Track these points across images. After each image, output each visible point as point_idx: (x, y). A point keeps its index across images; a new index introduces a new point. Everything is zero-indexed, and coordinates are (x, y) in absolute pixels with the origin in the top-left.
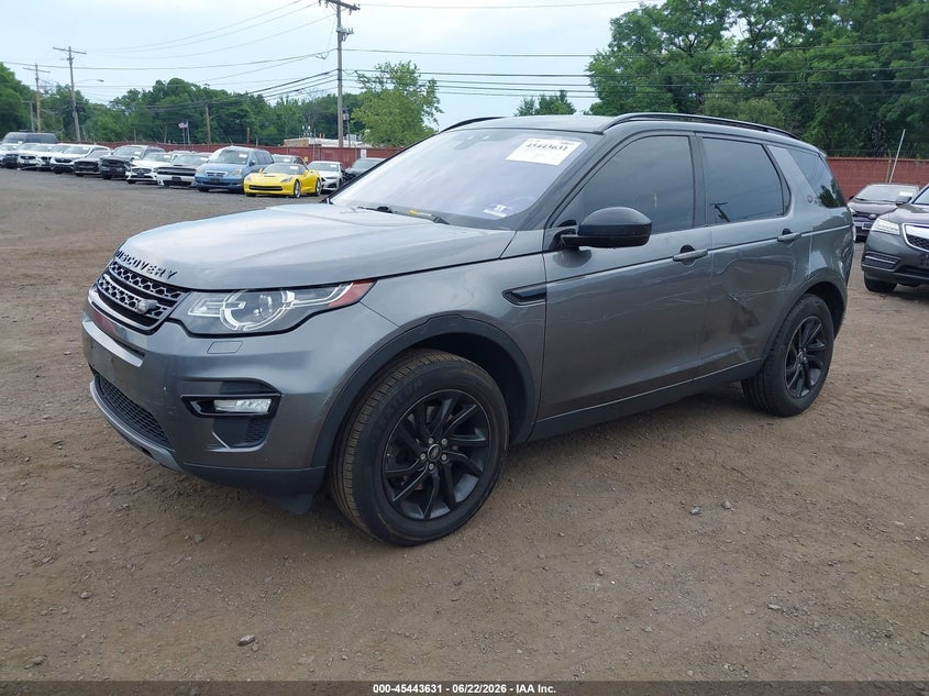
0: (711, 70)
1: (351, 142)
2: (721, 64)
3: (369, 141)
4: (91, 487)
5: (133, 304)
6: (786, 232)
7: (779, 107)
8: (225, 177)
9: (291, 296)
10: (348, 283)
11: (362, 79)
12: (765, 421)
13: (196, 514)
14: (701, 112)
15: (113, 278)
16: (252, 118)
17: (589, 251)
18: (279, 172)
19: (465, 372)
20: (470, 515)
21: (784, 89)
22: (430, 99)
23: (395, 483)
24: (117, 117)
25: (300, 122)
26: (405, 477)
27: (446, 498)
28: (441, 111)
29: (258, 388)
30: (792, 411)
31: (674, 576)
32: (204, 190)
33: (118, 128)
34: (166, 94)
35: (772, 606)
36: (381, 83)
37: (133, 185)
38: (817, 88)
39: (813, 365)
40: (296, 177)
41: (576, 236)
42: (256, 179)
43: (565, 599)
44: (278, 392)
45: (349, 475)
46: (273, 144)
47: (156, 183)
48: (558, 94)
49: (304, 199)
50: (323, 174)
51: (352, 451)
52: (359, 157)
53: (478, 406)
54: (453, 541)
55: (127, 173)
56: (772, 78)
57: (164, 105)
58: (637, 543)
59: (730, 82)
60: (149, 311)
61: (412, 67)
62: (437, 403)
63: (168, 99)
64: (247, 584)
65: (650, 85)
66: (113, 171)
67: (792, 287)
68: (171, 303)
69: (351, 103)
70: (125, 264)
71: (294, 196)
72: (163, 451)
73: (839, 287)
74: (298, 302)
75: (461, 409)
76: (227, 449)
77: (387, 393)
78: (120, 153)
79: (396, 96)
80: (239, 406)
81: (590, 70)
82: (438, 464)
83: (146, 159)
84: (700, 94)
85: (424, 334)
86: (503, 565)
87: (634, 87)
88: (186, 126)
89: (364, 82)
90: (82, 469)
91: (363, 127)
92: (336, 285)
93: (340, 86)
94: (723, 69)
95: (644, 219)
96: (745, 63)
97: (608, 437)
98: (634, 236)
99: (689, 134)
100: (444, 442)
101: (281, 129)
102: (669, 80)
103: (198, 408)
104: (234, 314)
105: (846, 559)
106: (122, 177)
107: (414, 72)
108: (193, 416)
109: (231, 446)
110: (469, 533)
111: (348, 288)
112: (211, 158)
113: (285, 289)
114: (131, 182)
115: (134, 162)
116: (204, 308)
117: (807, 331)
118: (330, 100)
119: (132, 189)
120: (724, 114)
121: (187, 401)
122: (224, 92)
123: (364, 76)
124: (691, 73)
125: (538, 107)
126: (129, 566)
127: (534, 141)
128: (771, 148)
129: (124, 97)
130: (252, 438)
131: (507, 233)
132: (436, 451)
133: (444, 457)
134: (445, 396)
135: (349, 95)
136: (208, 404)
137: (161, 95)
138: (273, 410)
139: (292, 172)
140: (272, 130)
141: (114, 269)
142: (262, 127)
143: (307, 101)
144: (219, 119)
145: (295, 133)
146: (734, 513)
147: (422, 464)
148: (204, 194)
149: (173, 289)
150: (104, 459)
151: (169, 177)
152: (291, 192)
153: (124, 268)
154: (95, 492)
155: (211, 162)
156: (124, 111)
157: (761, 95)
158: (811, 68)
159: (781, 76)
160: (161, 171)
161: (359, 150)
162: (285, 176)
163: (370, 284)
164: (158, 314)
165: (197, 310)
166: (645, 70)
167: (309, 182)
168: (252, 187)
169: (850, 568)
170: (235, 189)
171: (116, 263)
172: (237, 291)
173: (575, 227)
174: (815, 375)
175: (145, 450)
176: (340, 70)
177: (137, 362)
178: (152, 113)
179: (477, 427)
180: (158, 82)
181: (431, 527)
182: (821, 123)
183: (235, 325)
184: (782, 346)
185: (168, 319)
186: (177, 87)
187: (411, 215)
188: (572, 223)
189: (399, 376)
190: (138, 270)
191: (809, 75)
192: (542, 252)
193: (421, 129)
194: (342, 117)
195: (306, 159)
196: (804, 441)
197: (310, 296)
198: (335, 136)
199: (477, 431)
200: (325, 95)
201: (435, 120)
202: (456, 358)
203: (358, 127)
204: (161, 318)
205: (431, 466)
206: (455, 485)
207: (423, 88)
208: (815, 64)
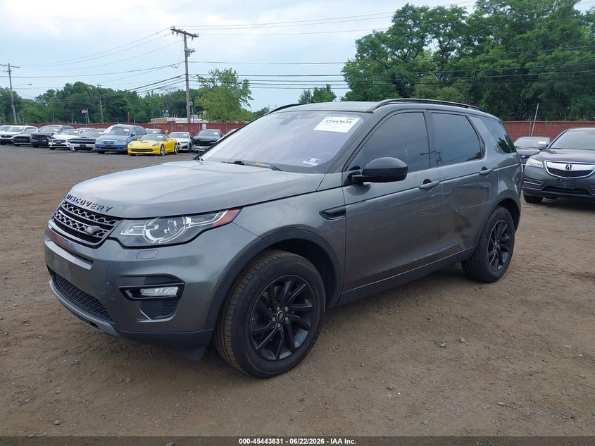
0: (418, 70)
1: (195, 119)
2: (424, 66)
3: (206, 118)
4: (52, 350)
5: (83, 229)
6: (484, 169)
7: (461, 92)
8: (115, 144)
9: (189, 220)
10: (225, 210)
11: (201, 80)
12: (477, 287)
13: (124, 364)
14: (414, 96)
15: (65, 212)
16: (130, 106)
17: (369, 185)
18: (151, 139)
19: (299, 263)
20: (304, 356)
21: (463, 81)
22: (245, 91)
23: (258, 337)
24: (40, 107)
25: (161, 107)
26: (262, 334)
27: (289, 345)
28: (252, 99)
29: (169, 280)
30: (492, 279)
31: (436, 387)
32: (101, 152)
33: (41, 114)
34: (72, 92)
35: (499, 403)
36: (213, 82)
37: (53, 151)
38: (483, 80)
39: (503, 250)
40: (161, 142)
41: (361, 176)
42: (136, 145)
43: (370, 406)
44: (183, 282)
45: (228, 333)
46: (144, 121)
47: (69, 149)
48: (325, 87)
49: (166, 157)
50: (179, 140)
51: (230, 318)
52: (201, 129)
53: (307, 285)
54: (294, 373)
55: (50, 143)
56: (456, 75)
57: (71, 99)
58: (410, 368)
59: (430, 77)
60: (95, 233)
61: (233, 72)
62: (281, 284)
63: (74, 95)
64: (164, 409)
65: (382, 80)
66: (40, 142)
67: (490, 202)
68: (110, 228)
69: (194, 94)
70: (74, 203)
71: (161, 155)
72: (106, 324)
73: (516, 201)
74: (193, 223)
75: (297, 287)
76: (150, 321)
77: (251, 280)
78: (45, 130)
79: (224, 90)
80: (157, 292)
81: (344, 71)
82: (283, 323)
83: (62, 134)
84: (412, 85)
85: (273, 241)
86: (328, 387)
87: (372, 81)
88: (86, 112)
89: (202, 82)
90: (44, 339)
91: (202, 109)
92: (217, 212)
93: (187, 85)
94: (425, 69)
95: (402, 164)
96: (439, 65)
97: (383, 300)
98: (397, 175)
99: (422, 111)
100: (287, 309)
101: (148, 113)
102: (393, 76)
103: (130, 295)
104: (152, 233)
105: (540, 371)
106: (46, 146)
107: (234, 75)
108: (128, 301)
109: (152, 319)
110: (304, 367)
111: (225, 213)
112: (105, 132)
113: (185, 216)
114: (52, 149)
115: (54, 136)
116: (132, 230)
117: (499, 229)
118: (180, 94)
119: (53, 153)
120: (428, 97)
121: (123, 290)
122: (111, 90)
123: (202, 78)
124: (406, 72)
125: (313, 95)
126: (84, 401)
127: (330, 118)
128: (471, 118)
129: (45, 94)
130: (166, 313)
131: (320, 176)
132: (281, 316)
133: (287, 319)
134: (287, 279)
135: (192, 90)
136: (136, 291)
137: (69, 92)
138: (179, 294)
139: (159, 140)
140: (143, 113)
141: (66, 207)
142: (137, 111)
143: (165, 94)
144: (108, 107)
145: (158, 115)
146: (467, 345)
147: (273, 324)
148: (101, 155)
149: (109, 218)
150: (58, 331)
151: (78, 145)
152: (158, 152)
153: (73, 206)
154: (55, 353)
155: (106, 135)
156: (44, 103)
157: (449, 84)
158: (478, 68)
159: (461, 73)
160: (72, 141)
161: (201, 124)
162: (155, 142)
163: (238, 210)
164: (102, 235)
165: (127, 231)
166: (378, 71)
167: (170, 145)
168: (133, 150)
169: (543, 376)
170: (122, 151)
171: (66, 203)
172: (153, 218)
173: (361, 171)
174: (505, 255)
175: (93, 324)
176: (187, 74)
177: (88, 267)
178: (64, 104)
179: (307, 299)
180: (67, 85)
181: (281, 364)
182: (486, 101)
183: (154, 240)
184: (486, 239)
185: (108, 238)
186: (80, 87)
187: (256, 166)
188: (357, 168)
189: (258, 268)
190: (84, 207)
191: (477, 72)
192: (342, 186)
193: (240, 110)
194: (189, 104)
195: (167, 131)
196: (502, 298)
197: (200, 219)
198: (184, 116)
199: (306, 301)
200: (177, 90)
201: (248, 105)
202: (292, 255)
203: (198, 110)
204: (104, 237)
205: (279, 325)
206: (294, 336)
207: (240, 85)
208: (481, 65)
